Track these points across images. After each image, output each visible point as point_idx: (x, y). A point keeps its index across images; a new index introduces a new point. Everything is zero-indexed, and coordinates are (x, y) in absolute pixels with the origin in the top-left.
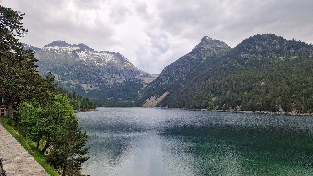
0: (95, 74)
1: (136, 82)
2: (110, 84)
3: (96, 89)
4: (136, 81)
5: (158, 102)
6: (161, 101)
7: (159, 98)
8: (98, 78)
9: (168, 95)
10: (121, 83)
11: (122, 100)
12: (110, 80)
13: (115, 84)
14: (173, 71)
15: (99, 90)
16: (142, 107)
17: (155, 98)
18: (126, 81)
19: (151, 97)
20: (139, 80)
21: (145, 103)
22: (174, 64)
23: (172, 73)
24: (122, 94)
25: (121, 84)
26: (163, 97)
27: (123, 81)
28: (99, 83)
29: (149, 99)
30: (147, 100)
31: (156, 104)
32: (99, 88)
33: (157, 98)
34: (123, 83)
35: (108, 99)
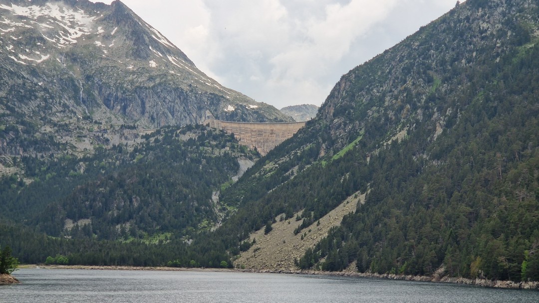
0: (8, 108)
1: (203, 145)
2: (81, 156)
3: (12, 179)
4: (202, 138)
5: (311, 244)
6: (323, 241)
7: (313, 227)
8: (20, 127)
9: (361, 209)
10: (130, 149)
11: (133, 234)
12: (80, 137)
13: (100, 154)
14: (384, 95)
15: (28, 181)
16: (230, 266)
17: (295, 224)
18: (157, 141)
19: (278, 218)
20: (215, 138)
21: (246, 248)
22: (388, 56)
23: (382, 100)
24: (136, 204)
25: (133, 156)
26: (334, 218)
27: (139, 140)
28: (25, 151)
29: (268, 230)
30: (257, 236)
31: (299, 255)
32: (27, 175)
33: (305, 225)
34: (140, 151)
35: (69, 225)
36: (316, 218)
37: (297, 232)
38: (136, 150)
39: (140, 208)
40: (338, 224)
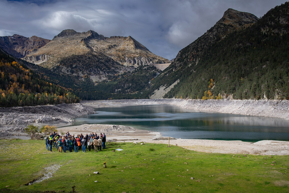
0: (104, 64)
1: (148, 70)
2: (120, 74)
3: (105, 81)
4: (148, 68)
5: (167, 93)
6: (169, 92)
7: (168, 88)
8: (106, 68)
9: (178, 84)
10: (131, 72)
11: (130, 92)
12: (121, 70)
13: (125, 73)
14: (188, 55)
15: (109, 81)
16: (149, 98)
17: (164, 87)
18: (138, 69)
19: (161, 87)
20: (151, 68)
21: (153, 94)
22: (190, 45)
24: (130, 85)
27: (134, 70)
28: (108, 74)
29: (159, 89)
30: (156, 91)
31: (164, 95)
32: (109, 80)
33: (166, 88)
34: (134, 72)
35: (116, 90)
36: (169, 86)
37: (164, 89)
38: (133, 72)
39: (131, 86)
40: (173, 87)
